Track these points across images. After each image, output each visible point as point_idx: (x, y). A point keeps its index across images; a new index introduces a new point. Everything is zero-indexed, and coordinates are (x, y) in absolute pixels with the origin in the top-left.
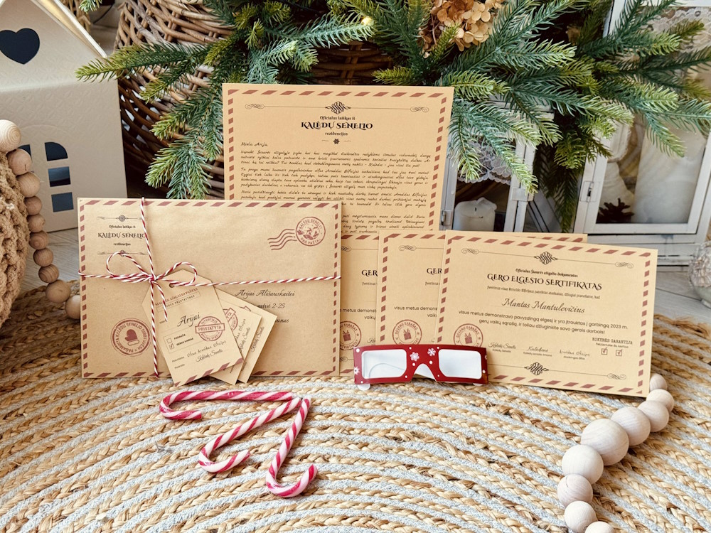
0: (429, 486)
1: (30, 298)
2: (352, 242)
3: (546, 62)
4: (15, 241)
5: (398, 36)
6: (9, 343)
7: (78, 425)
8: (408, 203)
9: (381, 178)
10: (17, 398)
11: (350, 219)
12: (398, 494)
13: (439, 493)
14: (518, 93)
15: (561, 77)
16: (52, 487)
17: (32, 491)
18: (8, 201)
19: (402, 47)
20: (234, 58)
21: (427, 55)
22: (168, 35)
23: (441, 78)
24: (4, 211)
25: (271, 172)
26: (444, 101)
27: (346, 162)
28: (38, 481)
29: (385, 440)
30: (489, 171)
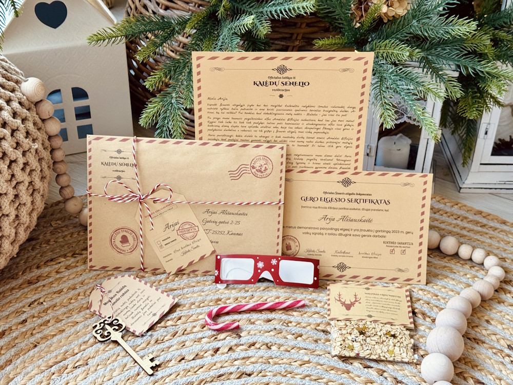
0: (348, 372)
1: (55, 208)
2: (294, 175)
3: (453, 33)
4: (38, 171)
5: (335, 12)
6: (37, 244)
7: (82, 313)
8: (338, 145)
9: (317, 125)
10: (40, 289)
11: (292, 157)
12: (324, 378)
13: (356, 379)
14: (430, 57)
15: (465, 45)
16: (61, 364)
17: (46, 367)
18: (34, 141)
19: (337, 20)
20: (208, 26)
21: (358, 25)
22: (162, 5)
23: (368, 45)
24: (30, 149)
25: (230, 120)
26: (366, 63)
27: (289, 112)
28: (51, 358)
29: (316, 332)
30: (405, 115)
